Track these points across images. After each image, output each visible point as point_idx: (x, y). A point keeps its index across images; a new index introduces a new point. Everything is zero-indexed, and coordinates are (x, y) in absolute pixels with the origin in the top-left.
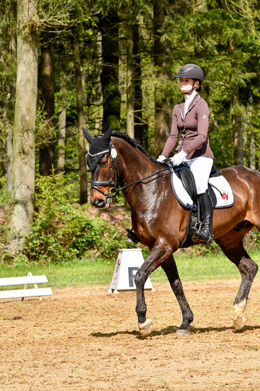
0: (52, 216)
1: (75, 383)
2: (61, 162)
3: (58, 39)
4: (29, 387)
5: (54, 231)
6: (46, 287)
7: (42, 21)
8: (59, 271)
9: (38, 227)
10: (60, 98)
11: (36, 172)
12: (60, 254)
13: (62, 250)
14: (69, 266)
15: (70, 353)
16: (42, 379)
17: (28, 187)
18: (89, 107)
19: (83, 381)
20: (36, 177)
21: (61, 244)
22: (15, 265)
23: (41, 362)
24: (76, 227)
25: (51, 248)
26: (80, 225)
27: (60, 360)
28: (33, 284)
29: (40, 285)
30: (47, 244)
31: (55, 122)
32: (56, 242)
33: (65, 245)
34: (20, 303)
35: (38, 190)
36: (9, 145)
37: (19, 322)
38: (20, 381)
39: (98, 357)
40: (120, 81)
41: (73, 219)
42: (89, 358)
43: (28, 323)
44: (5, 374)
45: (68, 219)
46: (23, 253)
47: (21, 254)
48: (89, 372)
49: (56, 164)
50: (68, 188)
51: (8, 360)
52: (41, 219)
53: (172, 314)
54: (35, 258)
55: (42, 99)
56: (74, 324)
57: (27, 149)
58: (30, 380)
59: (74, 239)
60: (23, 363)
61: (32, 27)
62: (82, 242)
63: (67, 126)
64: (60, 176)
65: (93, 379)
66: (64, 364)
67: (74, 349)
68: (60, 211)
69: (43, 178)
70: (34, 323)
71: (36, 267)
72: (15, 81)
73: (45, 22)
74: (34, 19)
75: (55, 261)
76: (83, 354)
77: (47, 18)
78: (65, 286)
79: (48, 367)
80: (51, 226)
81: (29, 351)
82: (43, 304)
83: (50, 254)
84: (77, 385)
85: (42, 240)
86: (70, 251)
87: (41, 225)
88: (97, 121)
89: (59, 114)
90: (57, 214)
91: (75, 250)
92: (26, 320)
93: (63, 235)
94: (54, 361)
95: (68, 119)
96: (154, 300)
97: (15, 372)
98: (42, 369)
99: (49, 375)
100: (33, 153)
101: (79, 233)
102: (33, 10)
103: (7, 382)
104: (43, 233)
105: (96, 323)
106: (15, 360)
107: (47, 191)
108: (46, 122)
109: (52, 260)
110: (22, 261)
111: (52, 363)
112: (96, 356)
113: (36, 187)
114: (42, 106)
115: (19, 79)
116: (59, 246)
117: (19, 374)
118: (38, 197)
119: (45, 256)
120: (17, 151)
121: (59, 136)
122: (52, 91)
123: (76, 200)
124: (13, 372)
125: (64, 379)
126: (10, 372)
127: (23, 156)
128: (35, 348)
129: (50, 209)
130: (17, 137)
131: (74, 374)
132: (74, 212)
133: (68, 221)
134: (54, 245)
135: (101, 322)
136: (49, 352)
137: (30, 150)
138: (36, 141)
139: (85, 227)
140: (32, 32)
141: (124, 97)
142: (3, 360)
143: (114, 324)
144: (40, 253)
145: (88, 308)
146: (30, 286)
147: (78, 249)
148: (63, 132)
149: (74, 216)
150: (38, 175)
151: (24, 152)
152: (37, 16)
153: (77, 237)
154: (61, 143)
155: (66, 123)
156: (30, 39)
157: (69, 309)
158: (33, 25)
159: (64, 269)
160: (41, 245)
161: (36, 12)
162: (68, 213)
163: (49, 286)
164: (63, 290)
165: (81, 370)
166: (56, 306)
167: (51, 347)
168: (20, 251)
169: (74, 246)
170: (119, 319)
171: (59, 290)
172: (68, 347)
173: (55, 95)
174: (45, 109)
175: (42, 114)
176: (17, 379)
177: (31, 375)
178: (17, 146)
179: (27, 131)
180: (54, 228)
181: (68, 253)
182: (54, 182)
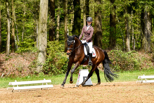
0: (54, 57)
2: (58, 36)
5: (54, 63)
6: (51, 84)
8: (56, 78)
9: (48, 61)
10: (57, 11)
11: (47, 40)
12: (57, 72)
13: (58, 70)
14: (60, 76)
17: (44, 45)
18: (69, 14)
20: (47, 41)
21: (57, 68)
22: (39, 76)
24: (63, 61)
25: (53, 69)
26: (65, 60)
28: (46, 83)
29: (49, 83)
30: (52, 68)
31: (55, 20)
32: (55, 67)
33: (59, 68)
34: (41, 91)
35: (48, 47)
37: (40, 97)
40: (81, 4)
41: (62, 58)
43: (43, 98)
45: (60, 58)
46: (42, 72)
47: (41, 72)
49: (55, 37)
50: (60, 46)
52: (49, 58)
53: (100, 95)
54: (47, 73)
55: (50, 11)
56: (62, 98)
57: (44, 30)
59: (62, 66)
62: (66, 67)
63: (60, 22)
64: (57, 41)
68: (57, 55)
69: (50, 42)
70: (46, 98)
71: (47, 77)
72: (40, 4)
75: (55, 74)
78: (58, 84)
80: (53, 61)
82: (50, 91)
83: (53, 72)
85: (50, 66)
86: (61, 71)
87: (49, 60)
88: (72, 20)
89: (57, 17)
90: (55, 56)
91: (63, 70)
92: (43, 97)
93: (58, 64)
95: (60, 19)
96: (93, 89)
100: (46, 32)
101: (64, 64)
104: (50, 64)
105: (70, 98)
107: (52, 47)
108: (52, 20)
109: (54, 74)
110: (42, 75)
113: (47, 45)
114: (50, 14)
115: (41, 3)
116: (56, 69)
118: (48, 50)
119: (51, 73)
120: (40, 31)
121: (57, 26)
122: (54, 8)
123: (63, 51)
127: (42, 33)
129: (53, 54)
130: (40, 26)
132: (62, 55)
133: (60, 59)
134: (55, 68)
135: (72, 98)
137: (45, 31)
138: (48, 27)
139: (67, 61)
141: (82, 11)
143: (77, 98)
144: (49, 72)
145: (67, 92)
146: (45, 84)
147: (64, 70)
148: (58, 24)
149: (62, 57)
150: (48, 41)
151: (43, 32)
153: (64, 65)
154: (58, 28)
155: (60, 21)
157: (60, 93)
159: (58, 78)
160: (49, 68)
162: (60, 56)
163: (52, 84)
164: (57, 86)
166: (54, 92)
168: (41, 71)
169: (62, 69)
170: (79, 97)
171: (56, 86)
173: (55, 10)
174: (51, 15)
175: (50, 17)
178: (40, 29)
179: (44, 23)
180: (55, 62)
181: (60, 72)
182: (54, 43)
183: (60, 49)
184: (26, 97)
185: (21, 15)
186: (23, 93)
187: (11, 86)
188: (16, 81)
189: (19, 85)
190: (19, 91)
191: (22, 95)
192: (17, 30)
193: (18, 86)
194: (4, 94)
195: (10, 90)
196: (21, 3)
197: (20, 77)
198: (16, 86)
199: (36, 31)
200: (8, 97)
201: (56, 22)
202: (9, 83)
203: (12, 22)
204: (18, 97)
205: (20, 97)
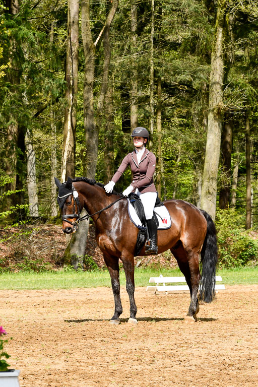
0: (226, 236)
1: (239, 350)
2: (234, 201)
3: (235, 118)
4: (208, 350)
6: (221, 284)
7: (225, 105)
8: (230, 274)
10: (236, 157)
11: (217, 207)
12: (231, 262)
13: (232, 259)
14: (237, 270)
15: (236, 329)
16: (217, 346)
18: (254, 164)
19: (245, 349)
20: (216, 210)
21: (232, 256)
23: (216, 335)
24: (243, 244)
25: (225, 258)
26: (245, 243)
27: (229, 334)
31: (231, 173)
32: (228, 254)
33: (234, 256)
35: (217, 219)
36: (200, 188)
38: (202, 346)
39: (255, 333)
41: (241, 239)
42: (249, 334)
44: (192, 341)
45: (237, 239)
48: (249, 343)
49: (230, 201)
50: (238, 218)
51: (194, 332)
52: (219, 238)
55: (223, 158)
56: (239, 310)
57: (211, 190)
58: (209, 346)
59: (241, 252)
60: (204, 334)
61: (219, 109)
62: (246, 255)
63: (239, 176)
64: (233, 210)
65: (251, 348)
66: (232, 337)
67: (239, 327)
68: (232, 233)
69: (222, 211)
72: (205, 146)
73: (227, 106)
74: (220, 104)
75: (227, 267)
76: (245, 331)
77: (229, 104)
78: (234, 284)
79: (221, 338)
80: (225, 243)
81: (208, 327)
83: (224, 262)
84: (240, 351)
85: (219, 252)
86: (238, 261)
89: (234, 167)
90: (229, 235)
91: (241, 260)
93: (233, 250)
94: (226, 334)
95: (240, 172)
97: (199, 340)
98: (217, 339)
99: (221, 343)
100: (215, 193)
101: (244, 249)
102: (220, 98)
103: (194, 347)
104: (220, 248)
105: (254, 310)
106: (199, 332)
107: (223, 219)
108: (225, 173)
109: (225, 266)
111: (224, 336)
112: (254, 333)
113: (216, 216)
114: (223, 162)
115: (208, 144)
116: (231, 257)
117: (202, 342)
118: (217, 223)
119: (221, 263)
120: (205, 192)
121: (233, 183)
122: (231, 152)
123: (243, 226)
124: (198, 340)
125: (232, 347)
126: (196, 340)
127: (208, 195)
128: (213, 325)
129: (225, 231)
130: (205, 184)
131: (238, 344)
132: (242, 234)
133: (238, 240)
134: (227, 256)
136: (222, 328)
137: (214, 191)
138: (218, 185)
139: (248, 245)
140: (219, 113)
142: (191, 332)
145: (249, 300)
147: (243, 260)
149: (241, 237)
150: (218, 208)
151: (209, 193)
152: (222, 102)
153: (243, 251)
154: (234, 187)
155: (238, 174)
156: (217, 117)
157: (236, 300)
158: (219, 108)
159: (233, 272)
161: (222, 99)
162: (237, 235)
163: (223, 283)
164: (232, 287)
165: (243, 342)
166: (227, 297)
167: (224, 324)
169: (241, 258)
171: (229, 287)
172: (235, 325)
173: (232, 155)
174: (224, 165)
175: (222, 167)
176: (200, 345)
177: (210, 343)
178: (205, 188)
179: (212, 178)
180: (228, 245)
181: (236, 262)
182: (229, 213)
183: (237, 223)
184: (178, 305)
185: (172, 162)
186: (174, 298)
187: (154, 284)
188: (161, 275)
189: (166, 283)
190: (167, 293)
191: (172, 300)
192: (164, 187)
193: (164, 284)
194: (141, 297)
195: (150, 290)
196: (174, 141)
197: (168, 269)
198: (161, 284)
199: (196, 190)
200: (148, 303)
201: (232, 177)
202: (151, 278)
203: (157, 173)
204: (165, 304)
205: (168, 303)
